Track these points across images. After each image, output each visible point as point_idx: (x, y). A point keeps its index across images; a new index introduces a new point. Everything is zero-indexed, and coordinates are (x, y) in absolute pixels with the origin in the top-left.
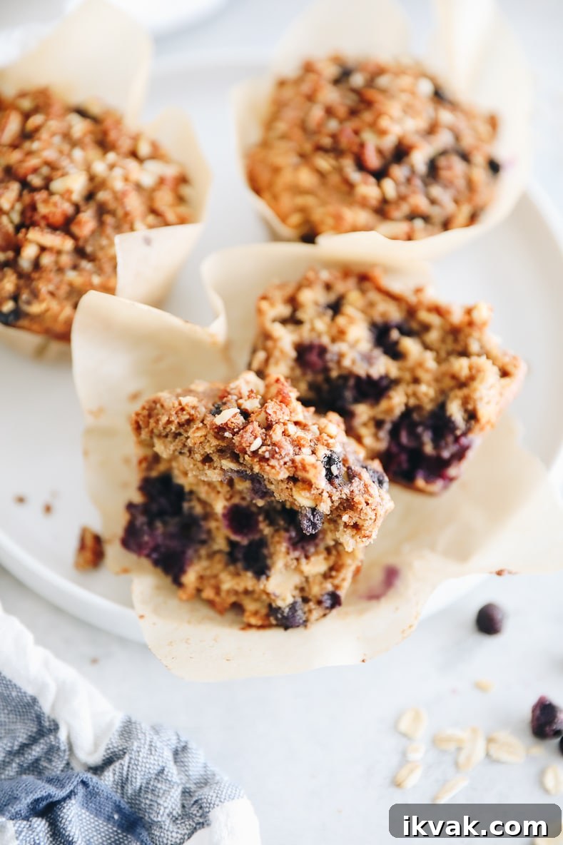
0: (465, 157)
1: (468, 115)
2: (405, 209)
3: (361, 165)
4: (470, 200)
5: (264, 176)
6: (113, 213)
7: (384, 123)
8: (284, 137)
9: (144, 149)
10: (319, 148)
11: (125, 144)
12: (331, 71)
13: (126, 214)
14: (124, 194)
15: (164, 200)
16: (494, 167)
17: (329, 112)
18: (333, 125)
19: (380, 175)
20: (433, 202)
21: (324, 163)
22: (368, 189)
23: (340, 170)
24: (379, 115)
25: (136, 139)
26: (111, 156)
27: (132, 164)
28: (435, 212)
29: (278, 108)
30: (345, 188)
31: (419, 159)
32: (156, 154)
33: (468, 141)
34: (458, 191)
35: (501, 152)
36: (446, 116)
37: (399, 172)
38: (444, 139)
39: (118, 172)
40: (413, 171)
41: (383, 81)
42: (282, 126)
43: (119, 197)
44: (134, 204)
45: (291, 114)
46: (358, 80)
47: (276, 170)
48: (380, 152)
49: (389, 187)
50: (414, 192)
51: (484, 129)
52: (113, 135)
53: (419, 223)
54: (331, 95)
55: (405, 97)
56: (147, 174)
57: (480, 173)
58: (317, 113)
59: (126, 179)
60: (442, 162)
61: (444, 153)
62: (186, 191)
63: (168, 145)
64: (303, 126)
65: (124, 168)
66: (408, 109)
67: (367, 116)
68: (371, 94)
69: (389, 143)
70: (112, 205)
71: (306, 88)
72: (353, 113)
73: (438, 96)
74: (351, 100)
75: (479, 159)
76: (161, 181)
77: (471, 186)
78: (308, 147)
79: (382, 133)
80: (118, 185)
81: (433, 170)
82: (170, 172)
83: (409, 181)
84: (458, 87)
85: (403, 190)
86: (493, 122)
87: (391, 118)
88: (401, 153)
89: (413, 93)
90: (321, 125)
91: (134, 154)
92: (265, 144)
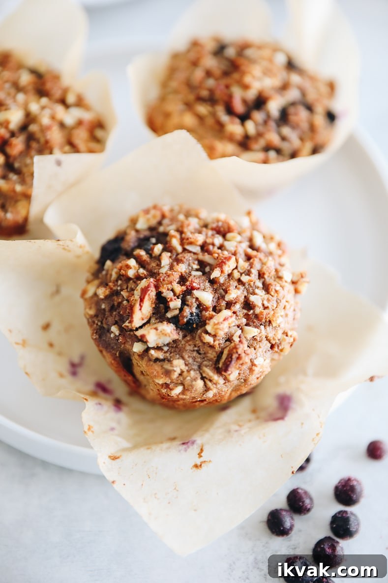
0: (310, 108)
1: (313, 79)
2: (262, 143)
3: (230, 111)
4: (312, 139)
5: (159, 120)
6: (38, 141)
7: (248, 79)
8: (176, 92)
9: (71, 99)
10: (200, 99)
11: (57, 94)
12: (210, 46)
13: (47, 142)
14: (48, 128)
15: (80, 137)
16: (331, 117)
17: (209, 74)
18: (211, 82)
19: (244, 118)
20: (284, 139)
21: (203, 109)
22: (235, 128)
23: (214, 115)
24: (243, 74)
25: (65, 91)
26: (44, 101)
27: (60, 110)
28: (285, 146)
29: (172, 71)
30: (217, 127)
31: (274, 106)
32: (80, 103)
33: (311, 96)
34: (303, 132)
35: (337, 106)
36: (295, 78)
37: (258, 116)
38: (293, 94)
39: (47, 112)
40: (268, 116)
41: (249, 52)
42: (174, 84)
43: (44, 130)
44: (56, 136)
45: (181, 76)
46: (231, 52)
47: (167, 115)
48: (244, 102)
49: (250, 127)
50: (269, 131)
51: (324, 89)
52: (49, 86)
53: (272, 154)
54: (210, 62)
55: (265, 63)
56: (70, 117)
57: (320, 120)
58: (199, 74)
59: (53, 118)
60: (292, 110)
61: (293, 104)
62: (99, 133)
63: (91, 98)
64: (189, 85)
65: (51, 109)
66: (267, 72)
67: (236, 76)
68: (241, 61)
69: (251, 95)
70: (39, 135)
71: (192, 56)
72: (226, 74)
73: (291, 66)
74: (224, 66)
75: (320, 110)
76: (80, 123)
77: (312, 128)
78: (191, 97)
79: (246, 87)
80: (45, 120)
81: (284, 117)
82: (87, 116)
83: (265, 122)
84: (306, 58)
85: (261, 129)
86: (332, 86)
87: (254, 77)
88: (260, 102)
89: (271, 60)
90: (202, 82)
91: (63, 102)
92: (163, 99)
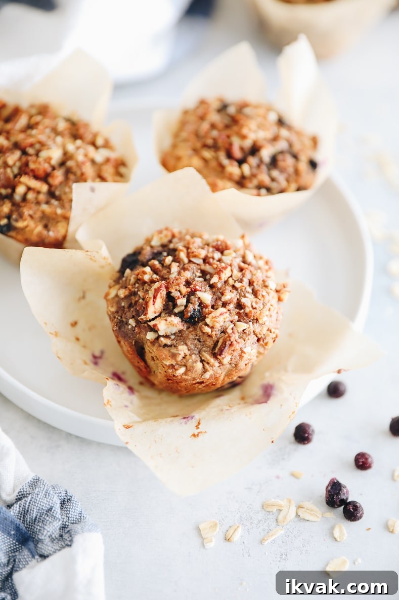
0: (295, 157)
1: (299, 134)
2: (255, 182)
3: (230, 156)
4: (296, 181)
5: (171, 162)
6: (75, 174)
7: (245, 131)
8: (185, 140)
9: (100, 142)
10: (205, 146)
11: (89, 137)
12: (215, 105)
13: (82, 174)
14: (83, 163)
15: (108, 171)
16: (313, 165)
17: (213, 126)
18: (215, 133)
19: (241, 162)
20: (273, 180)
21: (207, 154)
22: (233, 169)
23: (217, 159)
24: (242, 126)
25: (95, 136)
26: (79, 142)
27: (91, 149)
28: (274, 185)
29: (183, 124)
30: (219, 169)
31: (266, 154)
32: (107, 145)
33: (297, 147)
34: (289, 175)
35: (318, 157)
36: (284, 132)
37: (253, 161)
38: (282, 145)
39: (81, 152)
40: (261, 161)
41: (247, 111)
42: (184, 135)
43: (79, 165)
44: (89, 170)
45: (190, 128)
46: (232, 110)
47: (178, 159)
48: (242, 149)
49: (246, 169)
50: (261, 172)
51: (308, 143)
52: (82, 131)
53: (263, 191)
54: (215, 117)
55: (259, 120)
56: (99, 156)
57: (303, 166)
58: (205, 126)
59: (86, 155)
60: (280, 157)
61: (282, 152)
62: (122, 170)
63: (115, 141)
64: (197, 135)
65: (85, 149)
66: (261, 127)
67: (235, 128)
68: (239, 117)
69: (248, 144)
70: (75, 169)
71: (200, 112)
72: (227, 127)
73: (281, 122)
74: (227, 121)
75: (304, 159)
76: (108, 160)
77: (297, 172)
78: (198, 145)
79: (244, 137)
80: (80, 157)
81: (274, 162)
82: (113, 155)
83: (259, 166)
84: (294, 117)
85: (255, 171)
86: (315, 141)
87: (250, 130)
88: (255, 150)
89: (265, 117)
90: (207, 133)
91: (93, 144)
92: (174, 146)
